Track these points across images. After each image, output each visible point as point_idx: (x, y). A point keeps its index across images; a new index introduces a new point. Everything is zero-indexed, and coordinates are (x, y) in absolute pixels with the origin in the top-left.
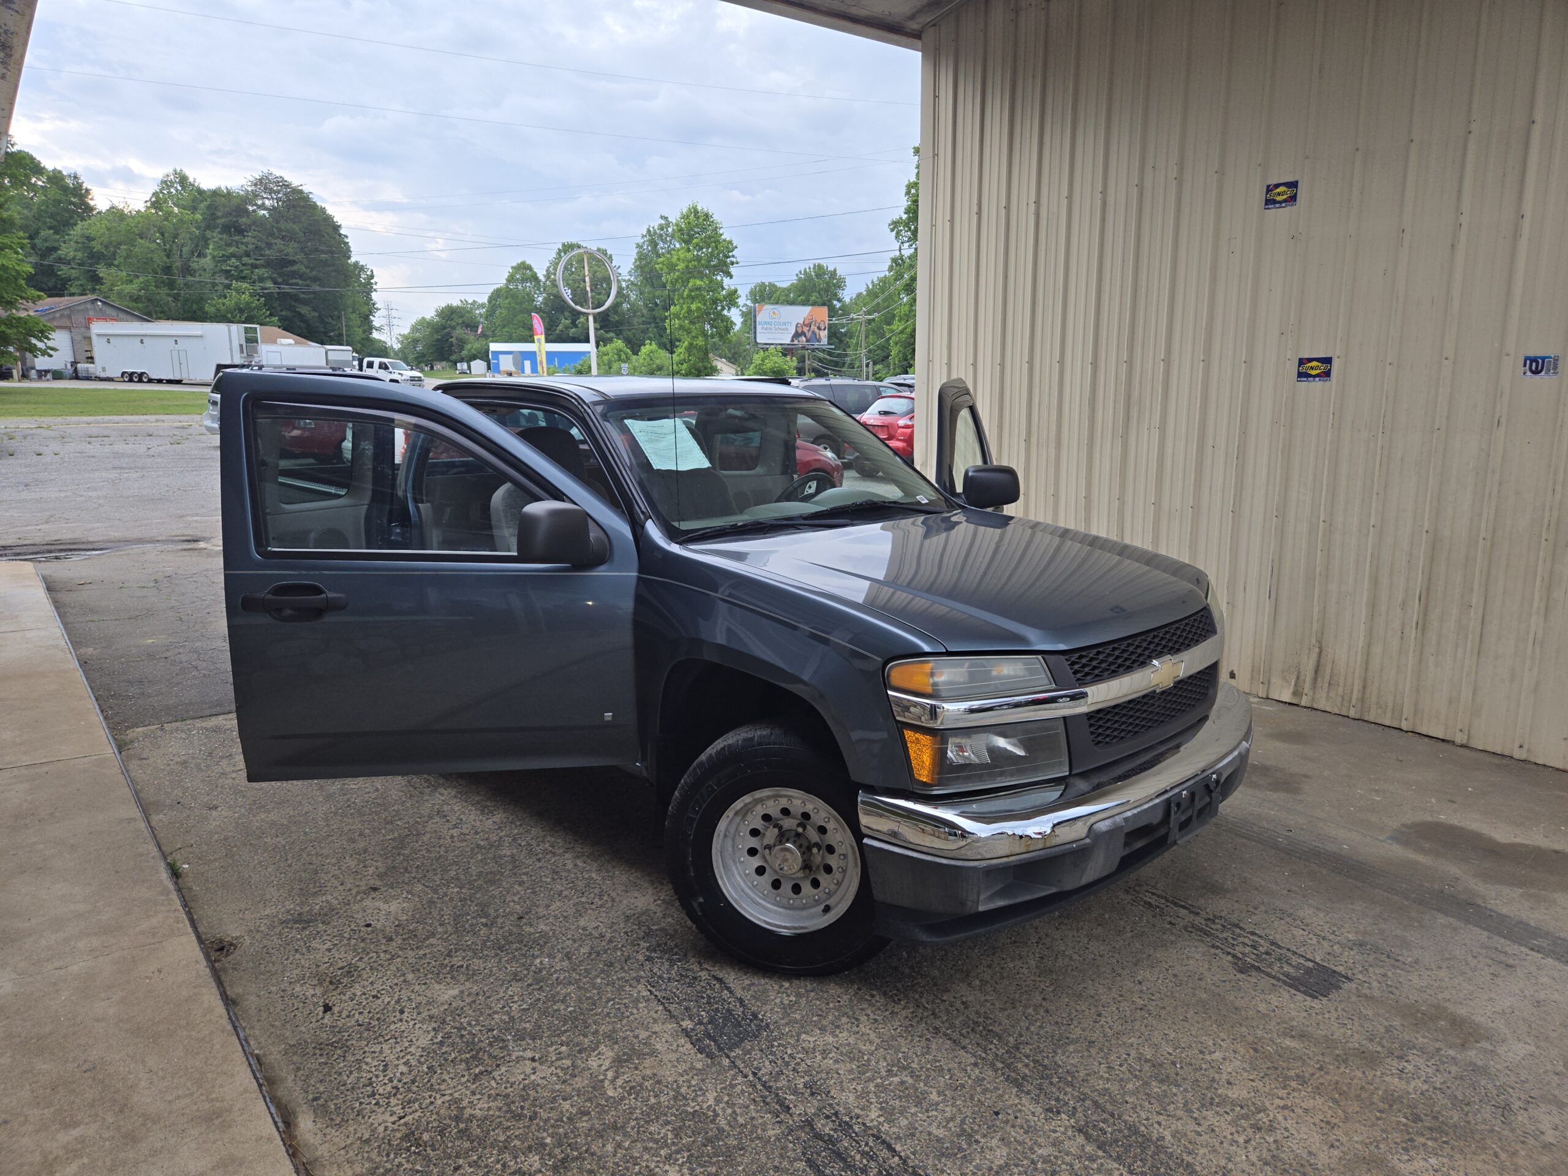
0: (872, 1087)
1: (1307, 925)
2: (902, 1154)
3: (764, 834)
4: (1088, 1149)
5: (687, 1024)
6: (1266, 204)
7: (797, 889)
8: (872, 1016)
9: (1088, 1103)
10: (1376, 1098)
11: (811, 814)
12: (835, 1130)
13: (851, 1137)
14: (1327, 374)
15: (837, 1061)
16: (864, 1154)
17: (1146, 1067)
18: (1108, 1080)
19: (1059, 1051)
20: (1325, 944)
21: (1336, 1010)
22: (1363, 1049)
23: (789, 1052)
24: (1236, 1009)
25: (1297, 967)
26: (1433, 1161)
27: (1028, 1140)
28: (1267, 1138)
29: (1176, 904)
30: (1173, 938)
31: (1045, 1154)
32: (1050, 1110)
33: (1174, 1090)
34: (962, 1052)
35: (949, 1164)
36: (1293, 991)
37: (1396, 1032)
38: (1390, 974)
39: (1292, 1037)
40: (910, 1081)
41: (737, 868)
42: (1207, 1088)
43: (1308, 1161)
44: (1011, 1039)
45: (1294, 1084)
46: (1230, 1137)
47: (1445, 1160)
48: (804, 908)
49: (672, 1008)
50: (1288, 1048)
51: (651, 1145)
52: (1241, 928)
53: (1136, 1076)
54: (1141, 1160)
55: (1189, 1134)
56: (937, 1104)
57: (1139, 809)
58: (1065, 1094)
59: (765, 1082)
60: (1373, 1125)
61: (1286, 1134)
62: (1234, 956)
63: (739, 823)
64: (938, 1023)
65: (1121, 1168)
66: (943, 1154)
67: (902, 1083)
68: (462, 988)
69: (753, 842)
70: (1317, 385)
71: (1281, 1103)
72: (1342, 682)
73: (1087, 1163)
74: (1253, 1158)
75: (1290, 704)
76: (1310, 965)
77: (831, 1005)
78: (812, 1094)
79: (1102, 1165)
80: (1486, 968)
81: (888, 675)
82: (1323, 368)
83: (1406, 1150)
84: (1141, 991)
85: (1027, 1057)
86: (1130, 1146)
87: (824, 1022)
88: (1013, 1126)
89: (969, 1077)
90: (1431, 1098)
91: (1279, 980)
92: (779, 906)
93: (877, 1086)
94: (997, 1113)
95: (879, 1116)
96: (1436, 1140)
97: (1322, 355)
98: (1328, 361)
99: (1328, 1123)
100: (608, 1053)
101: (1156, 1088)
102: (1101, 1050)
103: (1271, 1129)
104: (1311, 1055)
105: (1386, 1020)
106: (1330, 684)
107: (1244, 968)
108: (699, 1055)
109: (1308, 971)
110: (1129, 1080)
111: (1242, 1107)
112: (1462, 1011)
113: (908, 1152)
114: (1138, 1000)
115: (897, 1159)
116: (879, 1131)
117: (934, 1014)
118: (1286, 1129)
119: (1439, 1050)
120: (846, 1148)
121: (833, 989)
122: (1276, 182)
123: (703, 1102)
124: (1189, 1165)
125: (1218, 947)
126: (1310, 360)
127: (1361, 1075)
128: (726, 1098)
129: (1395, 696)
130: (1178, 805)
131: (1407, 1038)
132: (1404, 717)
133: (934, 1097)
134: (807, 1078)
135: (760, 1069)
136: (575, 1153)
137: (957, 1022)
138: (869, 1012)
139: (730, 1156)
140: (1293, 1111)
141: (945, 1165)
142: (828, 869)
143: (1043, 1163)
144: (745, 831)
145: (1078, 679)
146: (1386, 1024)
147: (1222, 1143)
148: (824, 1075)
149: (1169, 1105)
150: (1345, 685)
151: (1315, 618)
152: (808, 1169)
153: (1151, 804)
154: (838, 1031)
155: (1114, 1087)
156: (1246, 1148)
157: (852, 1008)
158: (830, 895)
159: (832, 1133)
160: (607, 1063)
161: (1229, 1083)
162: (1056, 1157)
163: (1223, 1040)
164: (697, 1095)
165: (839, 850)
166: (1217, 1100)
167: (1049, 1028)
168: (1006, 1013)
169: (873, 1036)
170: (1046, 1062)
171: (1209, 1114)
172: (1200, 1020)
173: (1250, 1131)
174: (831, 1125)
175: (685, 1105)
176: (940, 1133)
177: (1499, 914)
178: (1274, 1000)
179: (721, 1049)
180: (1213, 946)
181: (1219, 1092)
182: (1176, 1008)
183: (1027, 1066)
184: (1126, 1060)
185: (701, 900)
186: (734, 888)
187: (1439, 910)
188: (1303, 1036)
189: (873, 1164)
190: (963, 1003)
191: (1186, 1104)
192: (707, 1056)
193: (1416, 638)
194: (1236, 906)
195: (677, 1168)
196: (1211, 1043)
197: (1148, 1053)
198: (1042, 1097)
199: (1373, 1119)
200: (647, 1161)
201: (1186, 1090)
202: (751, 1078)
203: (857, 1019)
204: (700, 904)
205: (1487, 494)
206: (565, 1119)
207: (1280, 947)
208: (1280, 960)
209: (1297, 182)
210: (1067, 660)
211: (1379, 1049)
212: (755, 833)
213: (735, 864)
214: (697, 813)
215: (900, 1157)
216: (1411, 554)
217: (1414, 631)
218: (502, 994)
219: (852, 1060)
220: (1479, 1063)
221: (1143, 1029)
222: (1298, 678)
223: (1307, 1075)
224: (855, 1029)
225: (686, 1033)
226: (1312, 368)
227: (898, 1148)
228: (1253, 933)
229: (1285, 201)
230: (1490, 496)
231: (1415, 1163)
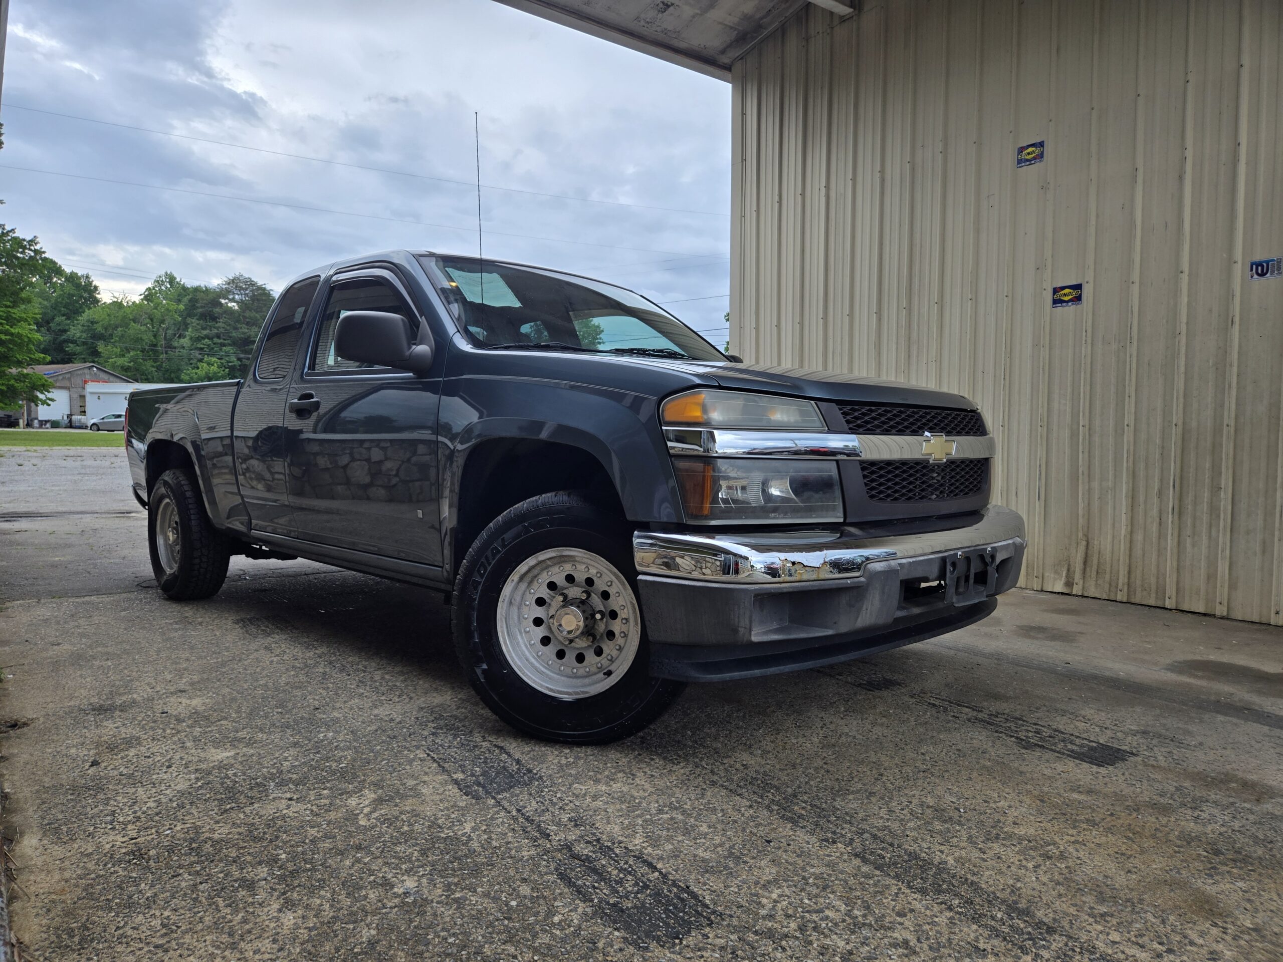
0: (640, 821)
1: (1089, 720)
2: (664, 871)
3: (550, 605)
4: (864, 869)
5: (460, 776)
6: (1018, 163)
7: (580, 658)
8: (649, 772)
9: (866, 836)
10: (1171, 837)
11: (595, 579)
12: (594, 852)
13: (611, 858)
14: (1078, 299)
15: (607, 803)
16: (621, 870)
17: (929, 811)
18: (888, 820)
19: (839, 799)
20: (1108, 732)
21: (1123, 774)
22: (1153, 802)
23: (559, 795)
24: (1021, 772)
25: (1082, 746)
26: (1240, 884)
27: (800, 862)
28: (1059, 865)
29: (959, 705)
30: (956, 726)
31: (817, 872)
32: (827, 840)
33: (958, 828)
34: (738, 798)
35: (712, 878)
36: (1078, 761)
37: (1186, 791)
38: (1175, 752)
39: (1080, 792)
40: (680, 817)
41: (522, 638)
42: (992, 827)
43: (1104, 883)
44: (789, 790)
45: (1084, 826)
46: (1018, 863)
47: (1254, 884)
48: (588, 675)
49: (446, 765)
50: (1076, 800)
51: (393, 860)
52: (1024, 721)
53: (917, 818)
54: (922, 878)
55: (973, 859)
56: (707, 834)
57: (914, 559)
58: (842, 829)
59: (529, 816)
60: (1172, 857)
61: (1079, 862)
62: (1017, 738)
63: (525, 592)
64: (715, 778)
65: (900, 883)
66: (707, 872)
67: (672, 819)
68: (238, 751)
69: (539, 612)
70: (1071, 309)
71: (1073, 839)
72: (1108, 570)
73: (863, 880)
74: (1044, 879)
75: (1063, 594)
76: (1094, 745)
77: (609, 765)
78: (576, 825)
79: (879, 881)
80: (1272, 750)
81: (663, 411)
82: (1074, 293)
83: (1211, 876)
84: (925, 760)
85: (805, 802)
86: (910, 868)
87: (599, 776)
88: (785, 851)
89: (743, 815)
90: (1230, 837)
91: (1064, 754)
92: (562, 675)
93: (645, 820)
94: (769, 842)
95: (644, 842)
96: (1241, 868)
97: (1074, 283)
98: (1078, 287)
99: (1123, 854)
100: (370, 795)
101: (938, 826)
102: (883, 799)
103: (1062, 857)
104: (1101, 805)
105: (1176, 782)
106: (1097, 572)
107: (1028, 746)
108: (464, 797)
109: (1092, 749)
110: (910, 820)
111: (1030, 841)
112: (1254, 777)
113: (670, 870)
114: (921, 766)
115: (657, 874)
116: (641, 853)
117: (712, 772)
118: (1078, 858)
119: (1232, 804)
120: (603, 866)
121: (613, 754)
122: (1025, 144)
123: (458, 830)
124: (972, 883)
125: (1001, 732)
126: (1063, 288)
127: (1154, 820)
128: (484, 828)
129: (1158, 578)
130: (954, 565)
131: (1199, 794)
132: (1167, 596)
133: (704, 828)
134: (573, 814)
135: (525, 807)
136: (308, 866)
137: (736, 778)
138: (647, 770)
139: (476, 871)
140: (1085, 845)
141: (708, 879)
142: (611, 635)
143: (815, 879)
144: (531, 600)
145: (850, 429)
146: (1175, 784)
147: (1009, 867)
148: (591, 813)
149: (952, 837)
150: (1111, 573)
151: (1081, 512)
152: (558, 881)
153: (926, 557)
154: (612, 783)
155: (895, 826)
156: (1035, 872)
157: (630, 767)
158: (612, 661)
159: (590, 854)
160: (367, 802)
161: (1015, 823)
162: (829, 875)
163: (1008, 794)
164: (453, 825)
165: (622, 614)
166: (1002, 835)
167: (829, 783)
168: (786, 772)
169: (647, 786)
170: (824, 805)
171: (995, 845)
172: (984, 779)
173: (1040, 860)
174: (591, 848)
175: (439, 832)
176: (707, 855)
177: (1276, 716)
178: (1060, 767)
179: (487, 792)
180: (997, 732)
181: (1005, 830)
182: (959, 771)
183: (804, 808)
184: (907, 806)
185: (485, 666)
186: (517, 655)
187: (1218, 712)
188: (1090, 792)
189: (629, 878)
190: (743, 765)
191: (970, 838)
192: (473, 798)
193: (1172, 522)
194: (1019, 707)
195: (416, 878)
196: (996, 795)
197: (930, 801)
198: (818, 830)
199: (1172, 852)
200: (385, 872)
201: (970, 828)
202: (514, 813)
203: (633, 775)
204: (484, 671)
205: (1227, 386)
206: (307, 841)
207: (1063, 733)
208: (1063, 741)
209: (1043, 142)
210: (840, 409)
211: (1171, 802)
212: (540, 602)
213: (521, 633)
214: (482, 576)
215: (661, 873)
216: (1163, 447)
217: (1170, 516)
218: (277, 755)
219: (622, 802)
220: (1277, 813)
221: (926, 785)
222: (1068, 570)
223: (1097, 820)
224: (630, 781)
225: (456, 782)
226: (1065, 295)
227: (659, 866)
228: (1035, 724)
229: (1034, 158)
230: (1230, 386)
231: (1222, 885)
